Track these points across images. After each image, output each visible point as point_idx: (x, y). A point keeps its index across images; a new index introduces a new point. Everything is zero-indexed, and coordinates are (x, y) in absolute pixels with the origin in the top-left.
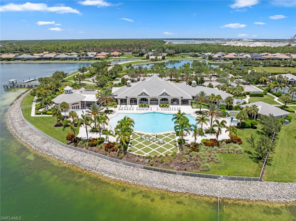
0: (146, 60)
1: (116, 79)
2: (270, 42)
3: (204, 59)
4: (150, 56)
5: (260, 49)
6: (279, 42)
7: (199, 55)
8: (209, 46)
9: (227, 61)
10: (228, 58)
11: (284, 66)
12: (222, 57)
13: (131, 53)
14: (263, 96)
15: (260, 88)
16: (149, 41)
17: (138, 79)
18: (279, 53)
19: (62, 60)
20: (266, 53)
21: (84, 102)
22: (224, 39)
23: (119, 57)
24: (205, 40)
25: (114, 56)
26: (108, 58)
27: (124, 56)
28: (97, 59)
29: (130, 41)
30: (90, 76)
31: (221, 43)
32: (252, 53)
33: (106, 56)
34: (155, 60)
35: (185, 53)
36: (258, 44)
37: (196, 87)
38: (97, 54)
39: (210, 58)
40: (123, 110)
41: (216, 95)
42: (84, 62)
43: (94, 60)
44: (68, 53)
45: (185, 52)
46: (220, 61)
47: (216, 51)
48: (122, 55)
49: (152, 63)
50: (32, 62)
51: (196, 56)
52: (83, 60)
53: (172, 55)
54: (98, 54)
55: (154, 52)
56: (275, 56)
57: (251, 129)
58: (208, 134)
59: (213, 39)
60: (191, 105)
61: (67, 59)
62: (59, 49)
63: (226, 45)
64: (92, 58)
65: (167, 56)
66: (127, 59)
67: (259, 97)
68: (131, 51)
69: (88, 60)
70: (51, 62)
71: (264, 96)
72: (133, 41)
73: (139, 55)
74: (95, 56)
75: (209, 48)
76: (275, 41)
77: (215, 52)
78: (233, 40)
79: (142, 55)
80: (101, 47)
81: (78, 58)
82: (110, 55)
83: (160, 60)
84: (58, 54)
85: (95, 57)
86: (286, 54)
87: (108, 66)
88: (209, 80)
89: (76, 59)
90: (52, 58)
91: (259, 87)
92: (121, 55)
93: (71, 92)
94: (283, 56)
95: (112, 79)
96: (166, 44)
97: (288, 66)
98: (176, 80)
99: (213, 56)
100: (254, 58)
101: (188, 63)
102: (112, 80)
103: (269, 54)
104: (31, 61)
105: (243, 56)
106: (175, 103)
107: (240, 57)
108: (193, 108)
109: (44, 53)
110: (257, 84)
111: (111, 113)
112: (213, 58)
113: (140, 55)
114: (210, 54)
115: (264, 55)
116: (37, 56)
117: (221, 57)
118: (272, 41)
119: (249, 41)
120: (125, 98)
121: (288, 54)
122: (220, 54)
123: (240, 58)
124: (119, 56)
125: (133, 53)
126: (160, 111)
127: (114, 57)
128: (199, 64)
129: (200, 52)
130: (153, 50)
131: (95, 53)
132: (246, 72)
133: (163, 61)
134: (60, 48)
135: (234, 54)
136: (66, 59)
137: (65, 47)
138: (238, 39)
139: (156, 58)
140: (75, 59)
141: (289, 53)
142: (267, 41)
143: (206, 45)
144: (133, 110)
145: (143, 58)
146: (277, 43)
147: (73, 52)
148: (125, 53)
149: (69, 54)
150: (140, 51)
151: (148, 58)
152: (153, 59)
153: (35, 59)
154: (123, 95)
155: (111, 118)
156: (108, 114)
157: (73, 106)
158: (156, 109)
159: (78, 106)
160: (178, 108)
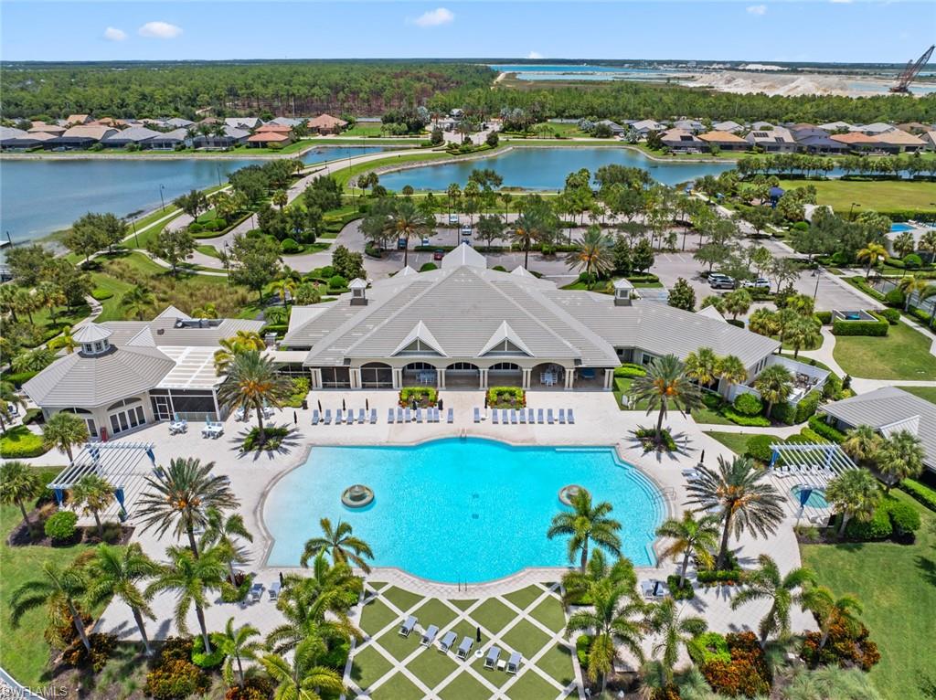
0: (429, 151)
1: (318, 240)
2: (834, 73)
3: (631, 143)
4: (447, 130)
5: (818, 106)
6: (865, 74)
7: (615, 127)
8: (646, 92)
9: (714, 155)
10: (717, 142)
11: (912, 177)
12: (695, 139)
13: (379, 120)
14: (883, 334)
15: (861, 288)
16: (444, 71)
17: (399, 244)
18: (883, 121)
19: (132, 150)
20: (842, 124)
21: (165, 391)
22: (686, 62)
23: (338, 134)
24: (626, 65)
25: (317, 130)
26: (299, 140)
27: (354, 131)
28: (256, 145)
29: (378, 72)
30: (221, 228)
31: (679, 78)
32: (792, 121)
33: (289, 132)
34: (464, 152)
35: (565, 121)
36: (805, 86)
37: (630, 304)
38: (259, 124)
39: (655, 142)
40: (333, 422)
41: (721, 355)
42: (210, 157)
43: (248, 147)
44: (156, 122)
45: (567, 118)
46: (689, 154)
47: (669, 112)
48: (347, 125)
49: (454, 160)
50: (21, 156)
51: (605, 133)
52: (207, 151)
53: (520, 129)
54: (265, 126)
55: (459, 116)
56: (870, 134)
57: (890, 544)
58: (712, 590)
59: (651, 63)
60: (615, 388)
61: (150, 144)
62: (127, 101)
63: (698, 85)
64: (240, 142)
65: (503, 131)
66: (364, 142)
67: (870, 335)
68: (378, 112)
69: (227, 151)
70: (92, 155)
71: (891, 330)
72: (388, 71)
73: (406, 128)
74: (253, 131)
75: (645, 100)
76: (852, 73)
77: (667, 116)
78: (715, 66)
79: (417, 128)
80: (276, 96)
81: (189, 143)
82: (304, 130)
83: (479, 150)
84: (121, 122)
85: (250, 139)
86: (908, 126)
87: (295, 176)
88: (667, 246)
89: (181, 147)
90: (95, 141)
91: (854, 282)
92: (344, 128)
93: (104, 349)
94: (899, 136)
95: (301, 242)
96: (500, 78)
97: (927, 177)
98: (545, 249)
99: (664, 135)
100: (805, 144)
101: (584, 170)
102: (301, 248)
103: (852, 128)
104: (18, 152)
105: (766, 135)
106: (549, 378)
107: (758, 140)
108: (623, 407)
109: (73, 119)
110: (842, 266)
111: (276, 447)
112: (664, 145)
113: (410, 128)
114: (650, 124)
115: (833, 133)
116: (41, 131)
117: (690, 138)
118: (840, 73)
119: (766, 70)
120: (341, 364)
121: (912, 128)
122: (684, 127)
123: (758, 145)
124: (336, 131)
125: (386, 121)
126: (487, 429)
127: (320, 137)
128: (623, 176)
129: (616, 115)
130: (455, 111)
131: (251, 122)
132: (798, 211)
133: (492, 154)
134: (132, 99)
135: (731, 125)
136: (146, 145)
137: (152, 97)
138: (731, 62)
139: (468, 140)
140: (179, 146)
141: (916, 125)
142: (824, 73)
143: (635, 89)
144: (373, 423)
145: (422, 138)
146: (859, 77)
147: (175, 116)
148: (359, 120)
149: (161, 123)
150: (410, 115)
151: (437, 140)
152: (456, 146)
153: (31, 146)
154: (333, 349)
155: (276, 479)
156: (264, 454)
157: (116, 412)
158: (472, 418)
159: (139, 409)
160: (562, 412)
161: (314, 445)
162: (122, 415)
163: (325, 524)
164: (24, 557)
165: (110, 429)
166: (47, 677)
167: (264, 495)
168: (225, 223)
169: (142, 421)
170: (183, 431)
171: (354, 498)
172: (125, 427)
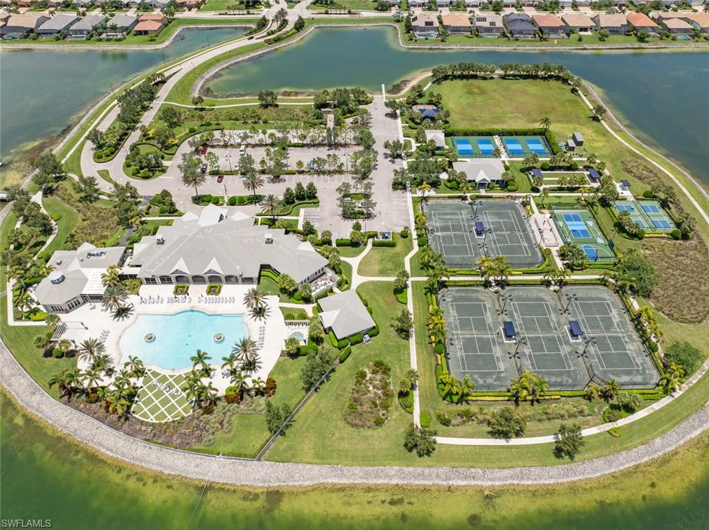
3: (397, 21)
9: (443, 40)
10: (450, 27)
12: (436, 24)
14: (393, 246)
19: (58, 39)
21: (86, 294)
23: (198, 8)
25: (184, 5)
26: (170, 22)
28: (140, 33)
30: (112, 154)
33: (162, 20)
34: (276, 41)
37: (272, 243)
42: (110, 47)
43: (135, 35)
46: (427, 39)
49: (268, 50)
52: (108, 40)
54: (144, 16)
61: (70, 32)
64: (130, 29)
67: (387, 246)
69: (121, 39)
70: (31, 45)
83: (288, 36)
85: (136, 28)
87: (160, 82)
88: (339, 170)
89: (90, 35)
90: (32, 30)
92: (202, 2)
99: (416, 18)
102: (151, 174)
105: (485, 20)
107: (478, 24)
112: (412, 29)
117: (432, 23)
120: (151, 277)
123: (477, 29)
124: (198, 5)
133: (296, 39)
139: (284, 23)
144: (161, 303)
145: (255, 15)
152: (273, 32)
154: (148, 270)
155: (125, 330)
156: (121, 319)
157: (69, 303)
158: (197, 301)
159: (77, 300)
160: (230, 298)
161: (139, 314)
162: (71, 304)
163: (130, 357)
164: (49, 361)
165: (68, 309)
166: (61, 397)
167: (120, 337)
168: (114, 149)
169: (79, 303)
170: (94, 308)
171: (150, 339)
172: (73, 307)
